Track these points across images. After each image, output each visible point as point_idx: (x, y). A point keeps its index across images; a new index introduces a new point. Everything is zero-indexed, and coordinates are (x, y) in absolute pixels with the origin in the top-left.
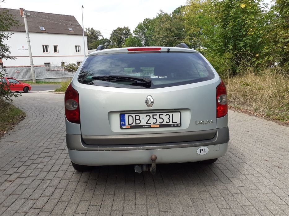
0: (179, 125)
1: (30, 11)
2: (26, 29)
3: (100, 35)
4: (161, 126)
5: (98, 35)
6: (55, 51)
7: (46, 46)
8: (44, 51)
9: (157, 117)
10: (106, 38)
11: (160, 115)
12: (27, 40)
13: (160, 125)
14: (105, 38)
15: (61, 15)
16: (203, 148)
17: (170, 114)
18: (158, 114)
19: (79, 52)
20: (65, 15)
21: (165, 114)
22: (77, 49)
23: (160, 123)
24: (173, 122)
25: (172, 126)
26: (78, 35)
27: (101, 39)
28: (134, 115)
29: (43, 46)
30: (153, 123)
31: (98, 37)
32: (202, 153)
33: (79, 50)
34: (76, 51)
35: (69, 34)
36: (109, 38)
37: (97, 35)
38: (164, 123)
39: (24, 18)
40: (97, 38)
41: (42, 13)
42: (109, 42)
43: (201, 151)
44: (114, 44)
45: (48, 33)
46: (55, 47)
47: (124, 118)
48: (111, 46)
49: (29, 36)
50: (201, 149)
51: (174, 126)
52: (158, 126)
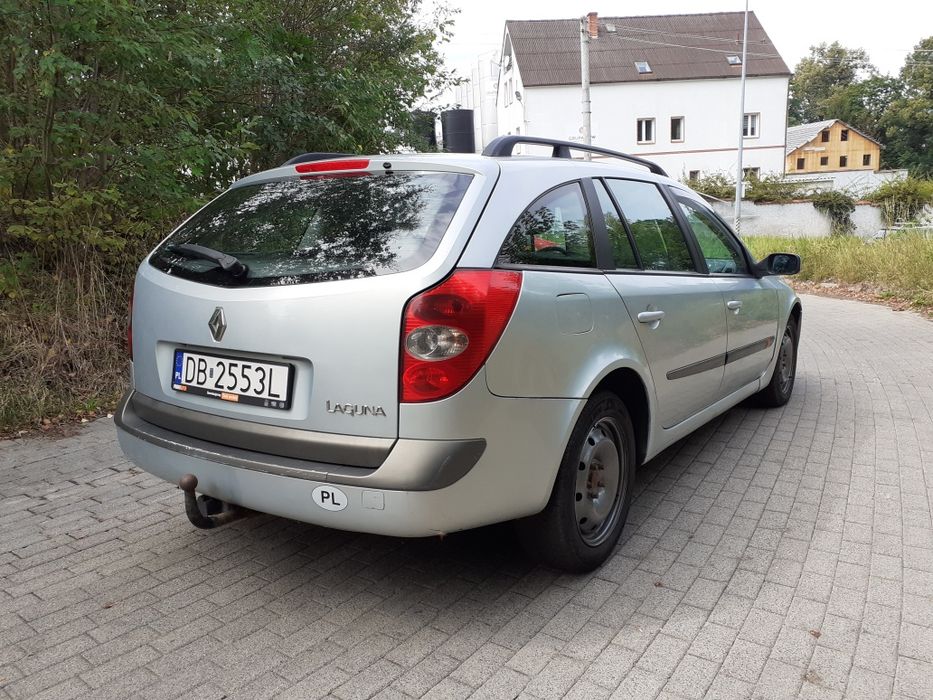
0: (282, 405)
1: (616, 18)
2: (585, 77)
3: (864, 67)
4: (244, 400)
5: (856, 66)
6: (675, 134)
7: (649, 123)
8: (640, 138)
9: (237, 371)
10: (885, 75)
11: (244, 367)
12: (583, 107)
13: (240, 396)
14: (883, 73)
15: (711, 15)
16: (329, 488)
17: (266, 367)
18: (240, 363)
19: (753, 133)
20: (722, 14)
21: (255, 365)
22: (748, 124)
23: (242, 390)
24: (270, 395)
25: (266, 404)
26: (756, 76)
27: (865, 82)
28: (196, 357)
29: (640, 123)
30: (229, 388)
31: (854, 75)
32: (328, 504)
33: (753, 130)
34: (745, 132)
35: (725, 77)
36: (896, 74)
37: (852, 68)
38: (251, 393)
39: (582, 44)
40: (852, 76)
41: (650, 17)
42: (894, 89)
43: (323, 498)
44: (916, 93)
45: (658, 80)
46: (676, 123)
47: (181, 361)
48: (902, 103)
49: (588, 96)
50: (323, 492)
51: (270, 406)
52: (236, 398)
